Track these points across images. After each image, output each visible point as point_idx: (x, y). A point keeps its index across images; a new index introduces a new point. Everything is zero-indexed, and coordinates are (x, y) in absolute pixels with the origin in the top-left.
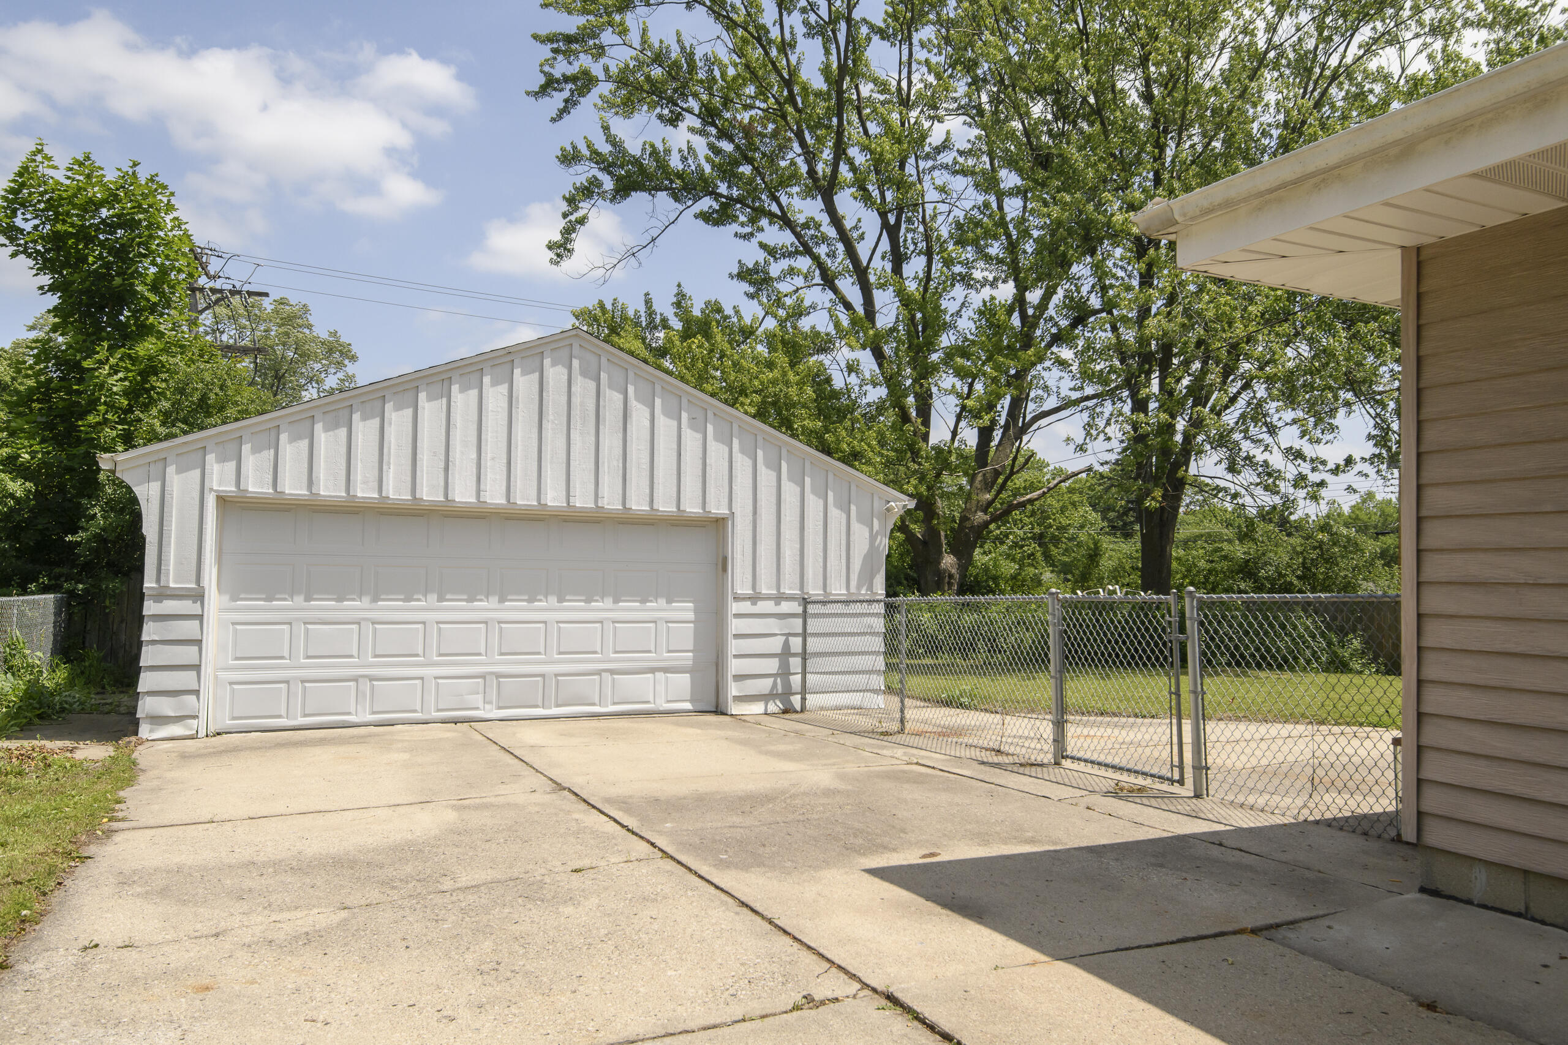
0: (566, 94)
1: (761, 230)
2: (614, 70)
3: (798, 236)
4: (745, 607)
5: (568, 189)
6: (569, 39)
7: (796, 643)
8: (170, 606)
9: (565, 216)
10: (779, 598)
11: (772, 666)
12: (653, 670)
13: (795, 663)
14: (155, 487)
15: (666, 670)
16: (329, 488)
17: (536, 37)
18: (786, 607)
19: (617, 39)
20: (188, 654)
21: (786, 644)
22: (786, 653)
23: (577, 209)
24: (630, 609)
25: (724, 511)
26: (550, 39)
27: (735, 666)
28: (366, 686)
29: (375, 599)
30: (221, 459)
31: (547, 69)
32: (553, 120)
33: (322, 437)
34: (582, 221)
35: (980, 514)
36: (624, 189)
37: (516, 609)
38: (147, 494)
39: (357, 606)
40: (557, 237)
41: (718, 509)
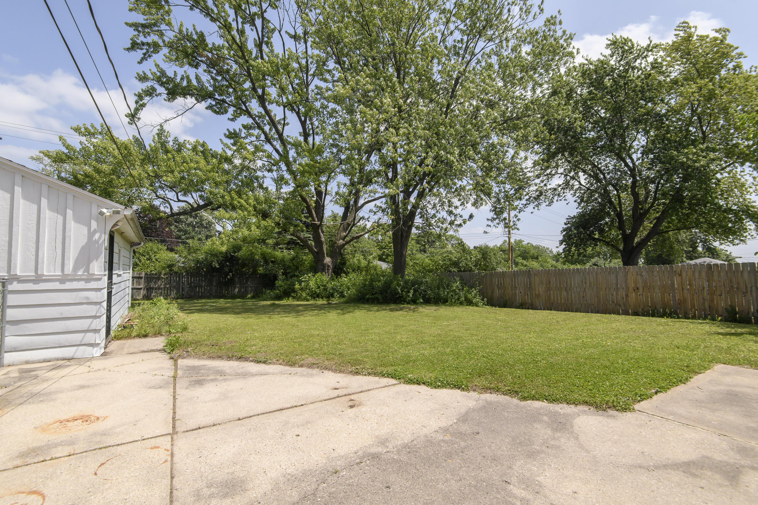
0: (144, 51)
2: (167, 42)
3: (254, 119)
5: (138, 91)
6: (144, 26)
9: (136, 102)
17: (127, 24)
19: (167, 28)
23: (142, 100)
26: (134, 25)
32: (139, 63)
34: (144, 105)
35: (341, 241)
36: (173, 95)
40: (131, 111)
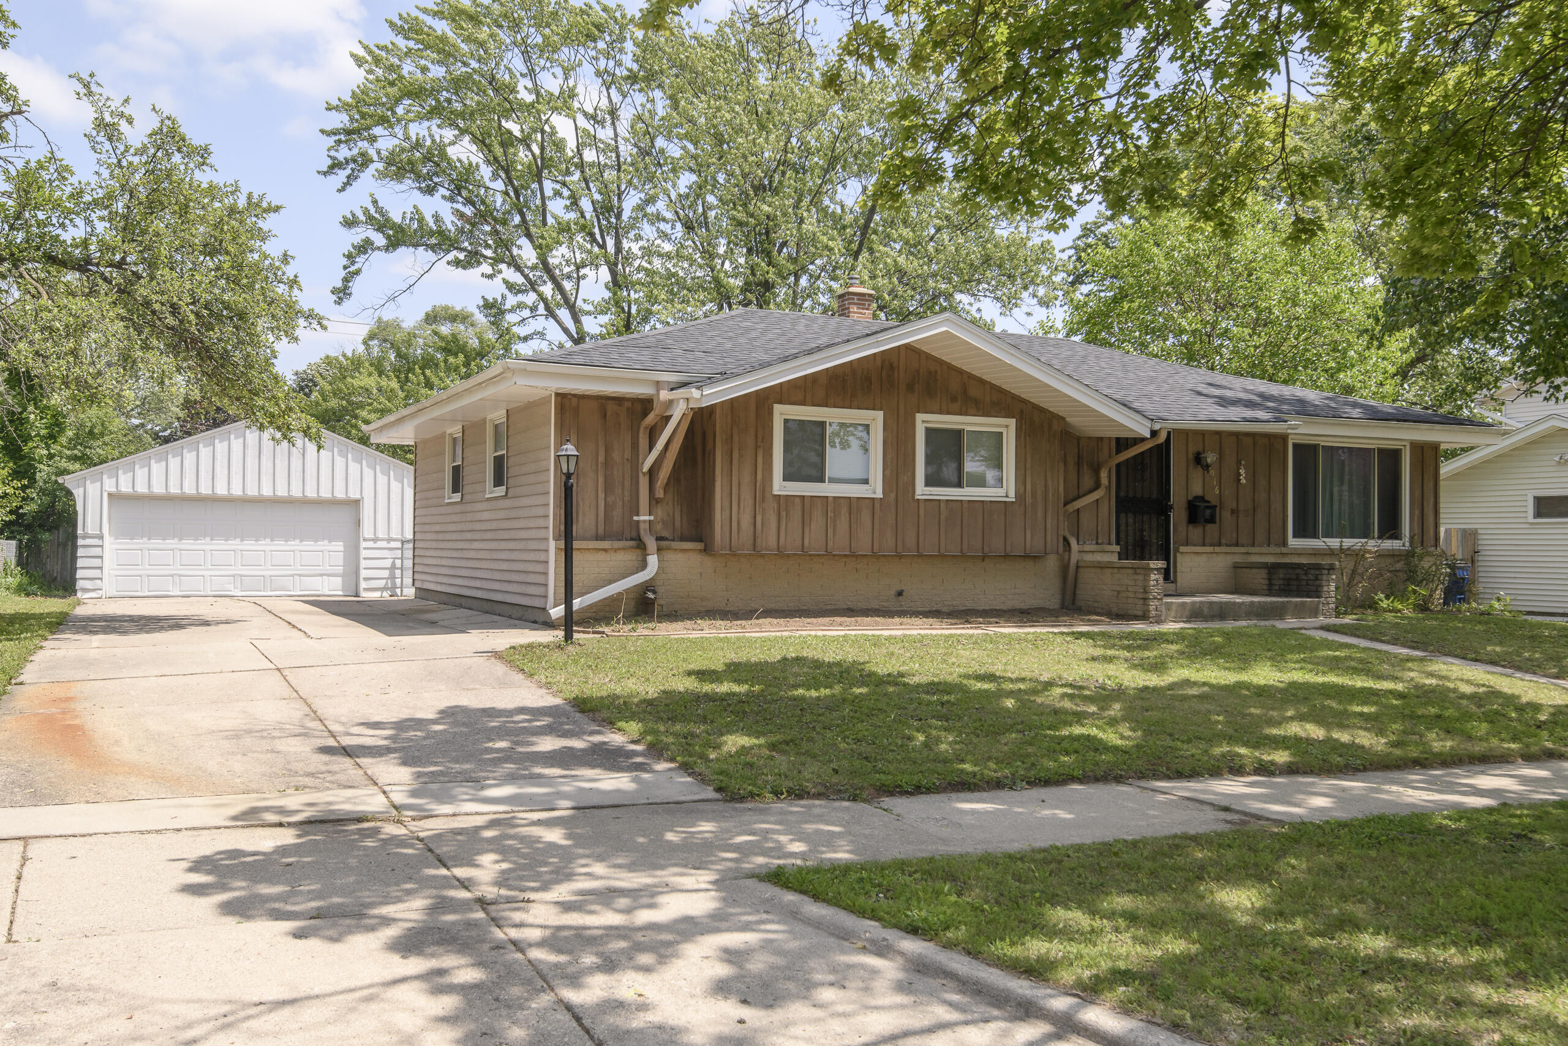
0: (348, 171)
1: (500, 272)
2: (384, 153)
3: (526, 277)
4: (371, 544)
5: (347, 248)
6: (348, 132)
7: (398, 563)
8: (88, 541)
9: (345, 268)
10: (389, 540)
11: (386, 574)
12: (321, 575)
13: (398, 573)
14: (81, 490)
15: (329, 575)
16: (158, 489)
17: (323, 131)
18: (393, 544)
20: (96, 562)
21: (393, 564)
22: (393, 567)
23: (353, 263)
24: (308, 545)
25: (357, 496)
26: (334, 133)
27: (364, 573)
28: (177, 579)
29: (181, 539)
30: (110, 477)
31: (333, 153)
32: (339, 191)
33: (155, 466)
34: (358, 272)
36: (393, 244)
37: (249, 544)
38: (78, 493)
39: (172, 543)
40: (339, 284)
41: (354, 495)
